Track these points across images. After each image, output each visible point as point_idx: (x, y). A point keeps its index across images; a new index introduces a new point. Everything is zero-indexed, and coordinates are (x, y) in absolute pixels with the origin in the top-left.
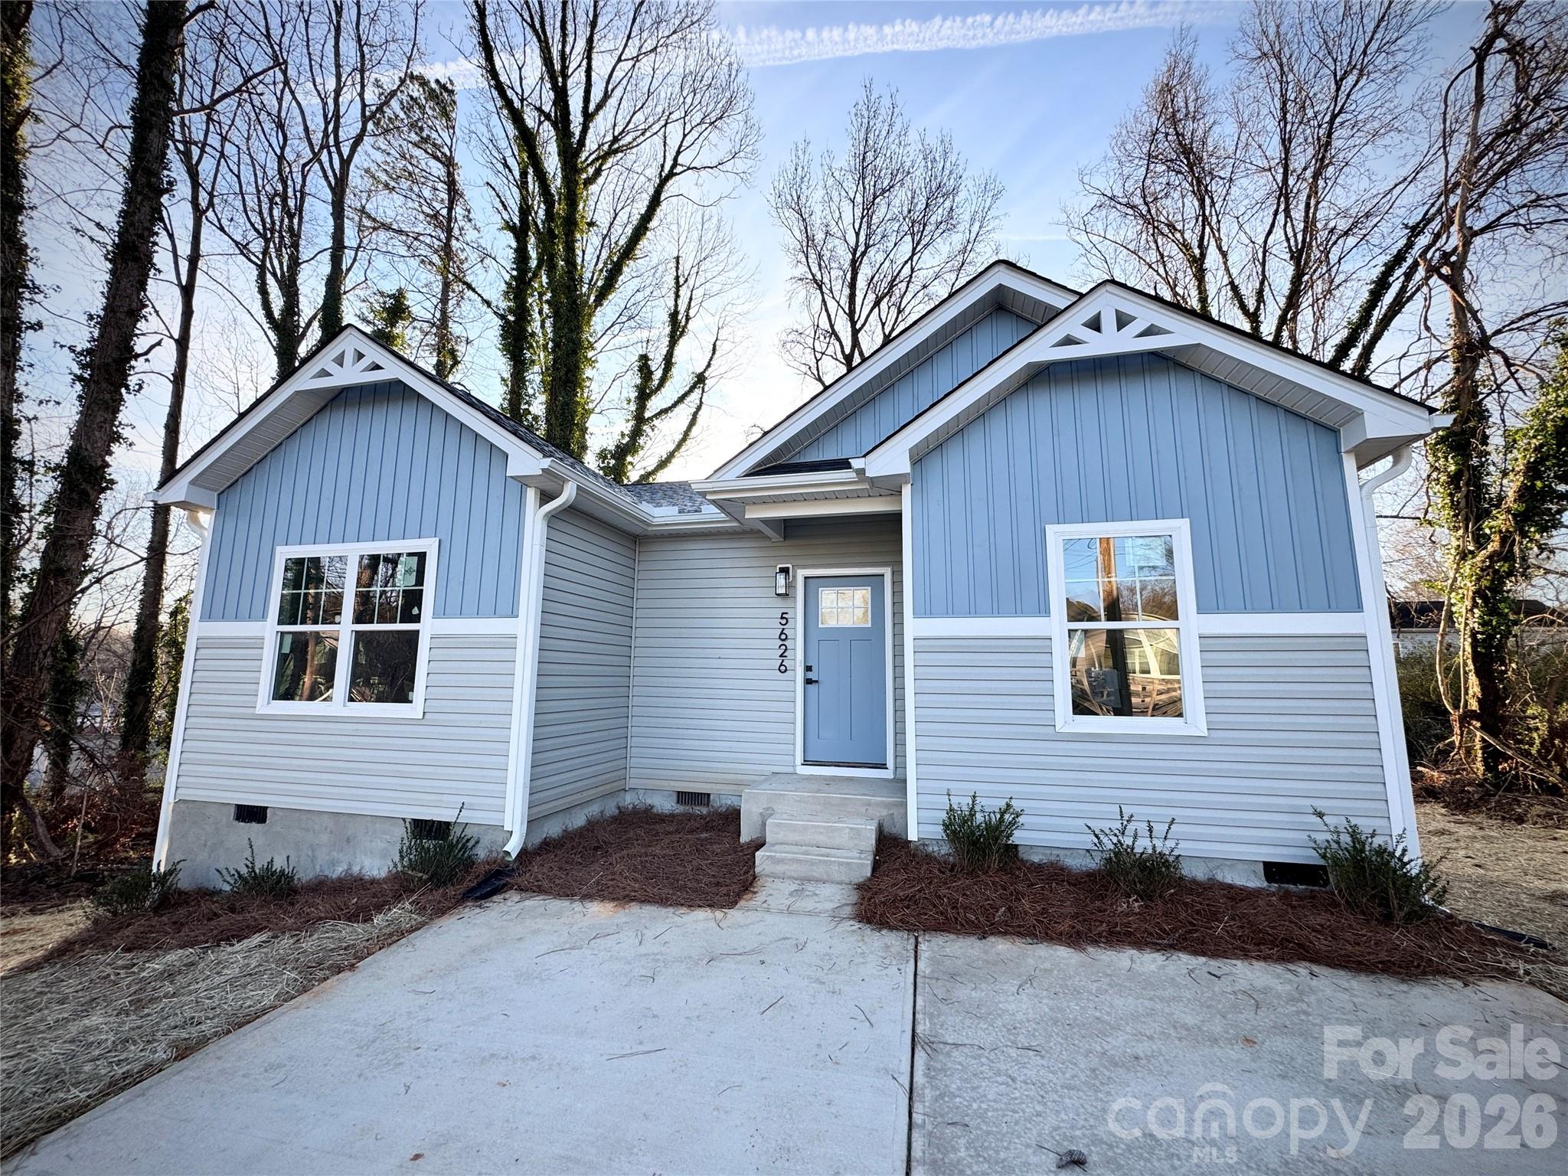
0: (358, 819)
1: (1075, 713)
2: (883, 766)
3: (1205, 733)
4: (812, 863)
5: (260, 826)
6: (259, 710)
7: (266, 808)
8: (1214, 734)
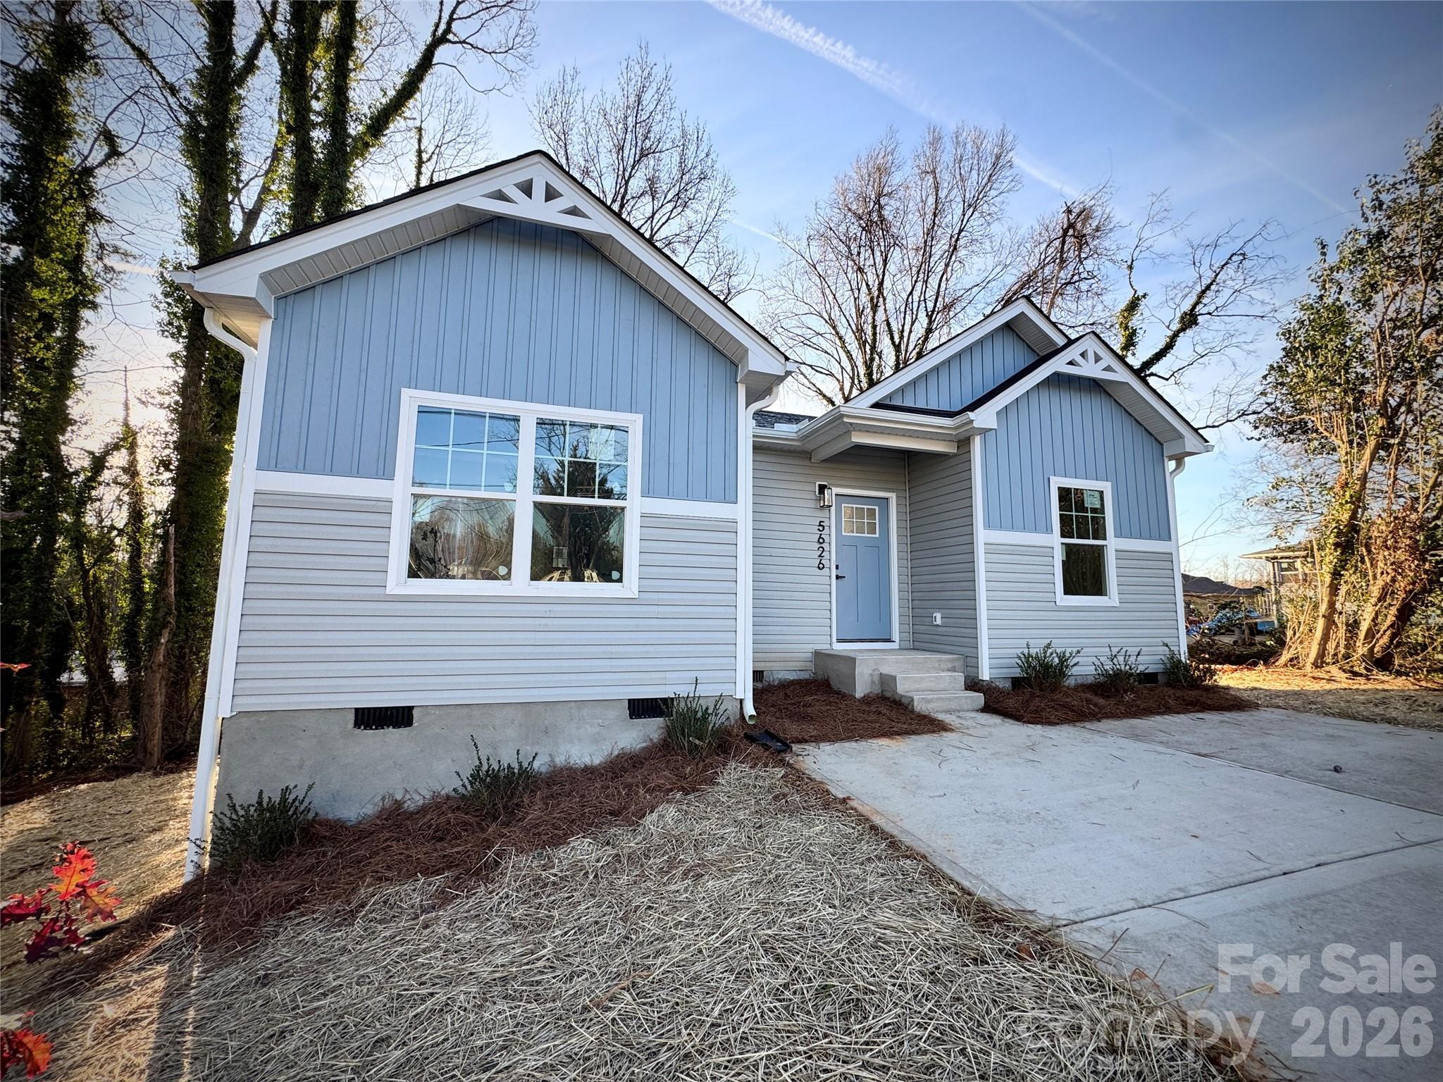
0: (558, 707)
1: (1065, 594)
2: (889, 640)
3: (1118, 605)
4: (949, 699)
5: (403, 731)
6: (392, 589)
7: (410, 709)
8: (1123, 605)
